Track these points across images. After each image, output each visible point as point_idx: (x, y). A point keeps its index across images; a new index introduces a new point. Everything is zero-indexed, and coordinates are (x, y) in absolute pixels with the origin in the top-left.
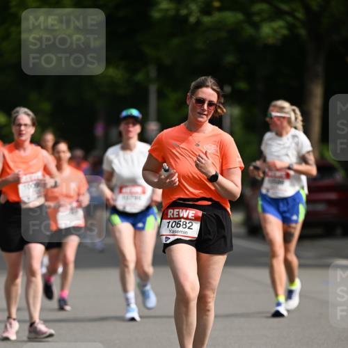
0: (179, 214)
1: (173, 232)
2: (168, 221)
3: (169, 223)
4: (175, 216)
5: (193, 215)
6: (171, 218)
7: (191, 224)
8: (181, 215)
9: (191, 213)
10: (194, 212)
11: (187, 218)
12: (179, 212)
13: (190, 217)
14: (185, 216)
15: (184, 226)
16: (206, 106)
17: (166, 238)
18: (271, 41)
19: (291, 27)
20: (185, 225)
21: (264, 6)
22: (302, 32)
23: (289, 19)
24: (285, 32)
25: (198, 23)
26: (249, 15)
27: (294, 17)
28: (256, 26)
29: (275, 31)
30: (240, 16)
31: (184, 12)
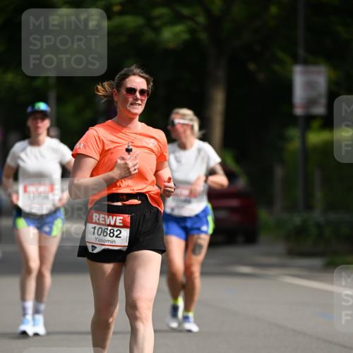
0: (105, 221)
1: (100, 240)
3: (95, 228)
4: (101, 222)
5: (121, 221)
6: (96, 223)
7: (119, 232)
10: (122, 218)
11: (115, 226)
12: (104, 218)
14: (112, 223)
15: (112, 235)
16: (138, 95)
17: (93, 246)
18: (171, 45)
19: (192, 32)
20: (113, 233)
22: (203, 36)
23: (190, 23)
24: (185, 36)
26: (149, 20)
27: (195, 22)
28: (157, 30)
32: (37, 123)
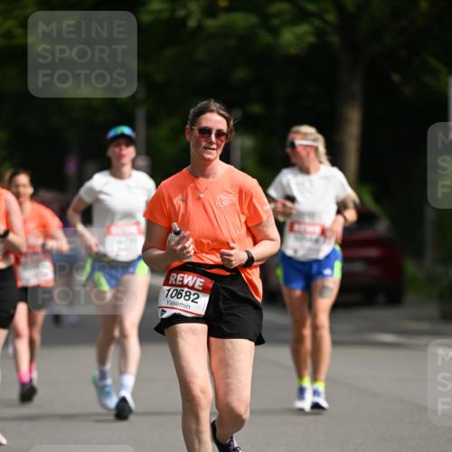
0: (182, 281)
1: (172, 303)
2: (168, 288)
3: (169, 291)
4: (178, 283)
5: (201, 284)
6: (172, 285)
7: (196, 296)
8: (185, 282)
9: (199, 282)
10: (203, 281)
11: (192, 288)
12: (183, 277)
13: (196, 286)
14: (190, 284)
16: (213, 138)
18: (293, 51)
19: (319, 33)
20: (189, 296)
21: (285, 6)
22: (334, 39)
23: (317, 22)
24: (311, 39)
25: (200, 27)
26: (265, 18)
28: (275, 31)
29: (299, 37)
30: (253, 19)
31: (181, 13)
32: (121, 150)
